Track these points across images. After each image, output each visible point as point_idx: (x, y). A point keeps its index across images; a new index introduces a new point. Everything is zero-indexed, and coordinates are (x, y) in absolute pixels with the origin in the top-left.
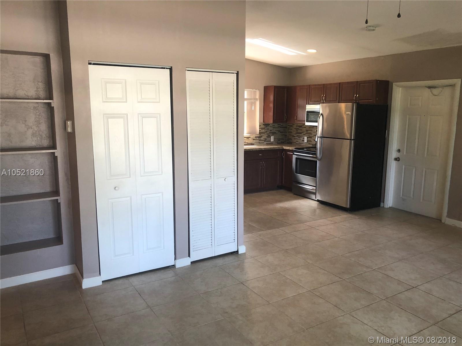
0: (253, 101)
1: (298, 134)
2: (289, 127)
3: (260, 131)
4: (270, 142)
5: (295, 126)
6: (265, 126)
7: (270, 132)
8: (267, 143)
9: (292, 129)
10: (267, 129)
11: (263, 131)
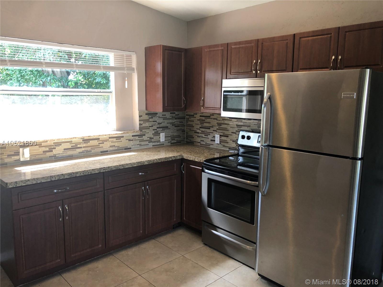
0: (125, 72)
1: (203, 130)
2: (188, 117)
3: (142, 126)
4: (159, 143)
5: (198, 117)
6: (150, 117)
7: (158, 126)
8: (154, 144)
9: (193, 121)
10: (153, 121)
11: (147, 124)
